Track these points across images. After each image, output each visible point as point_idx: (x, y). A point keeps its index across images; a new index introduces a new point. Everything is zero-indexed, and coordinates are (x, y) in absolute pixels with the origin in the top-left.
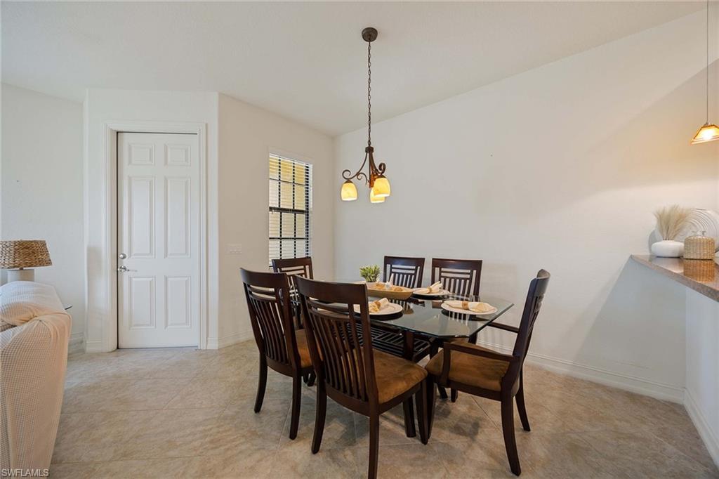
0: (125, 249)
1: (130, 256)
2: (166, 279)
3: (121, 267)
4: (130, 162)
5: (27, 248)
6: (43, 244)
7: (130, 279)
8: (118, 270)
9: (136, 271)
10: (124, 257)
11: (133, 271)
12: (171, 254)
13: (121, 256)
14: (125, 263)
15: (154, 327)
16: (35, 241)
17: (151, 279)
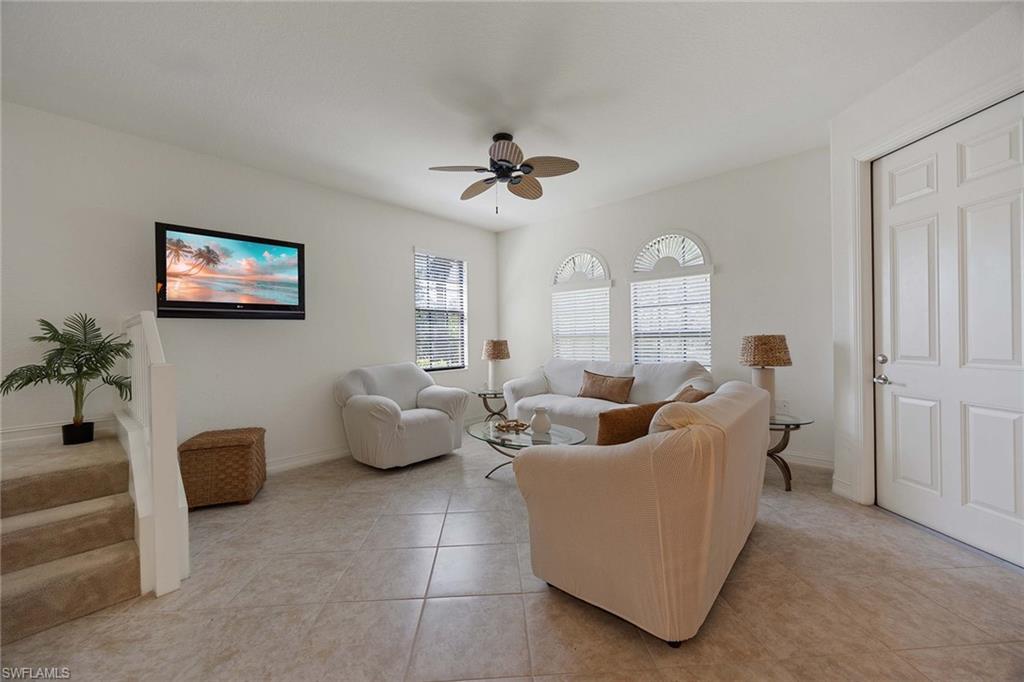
0: (886, 347)
1: (894, 359)
2: (964, 408)
3: (880, 377)
4: (892, 203)
5: (765, 344)
6: (782, 339)
7: (895, 397)
8: (876, 381)
9: (904, 385)
10: (884, 361)
11: (899, 385)
12: (974, 361)
13: (880, 358)
14: (886, 370)
15: (938, 493)
16: (773, 336)
17: (933, 403)
